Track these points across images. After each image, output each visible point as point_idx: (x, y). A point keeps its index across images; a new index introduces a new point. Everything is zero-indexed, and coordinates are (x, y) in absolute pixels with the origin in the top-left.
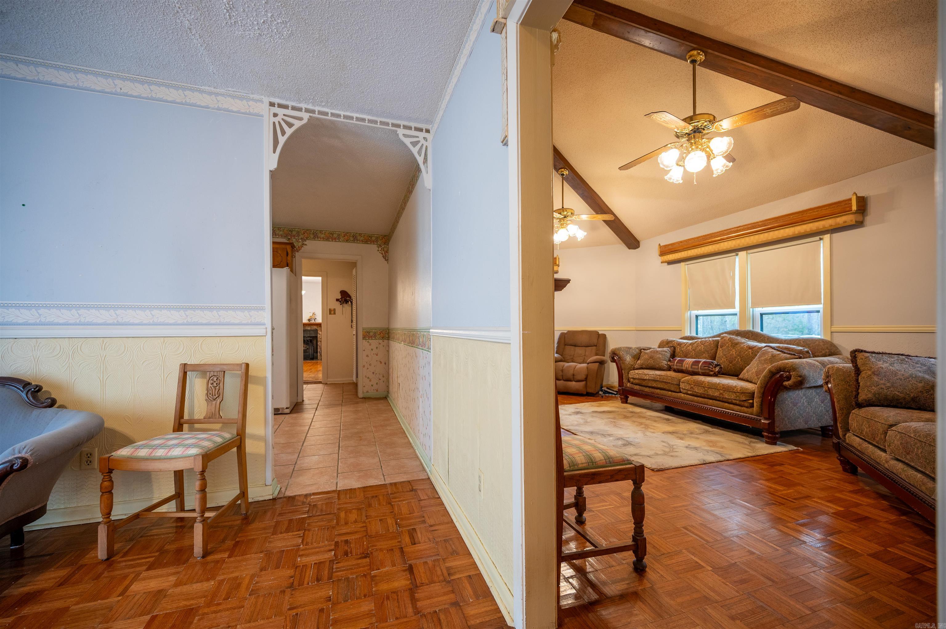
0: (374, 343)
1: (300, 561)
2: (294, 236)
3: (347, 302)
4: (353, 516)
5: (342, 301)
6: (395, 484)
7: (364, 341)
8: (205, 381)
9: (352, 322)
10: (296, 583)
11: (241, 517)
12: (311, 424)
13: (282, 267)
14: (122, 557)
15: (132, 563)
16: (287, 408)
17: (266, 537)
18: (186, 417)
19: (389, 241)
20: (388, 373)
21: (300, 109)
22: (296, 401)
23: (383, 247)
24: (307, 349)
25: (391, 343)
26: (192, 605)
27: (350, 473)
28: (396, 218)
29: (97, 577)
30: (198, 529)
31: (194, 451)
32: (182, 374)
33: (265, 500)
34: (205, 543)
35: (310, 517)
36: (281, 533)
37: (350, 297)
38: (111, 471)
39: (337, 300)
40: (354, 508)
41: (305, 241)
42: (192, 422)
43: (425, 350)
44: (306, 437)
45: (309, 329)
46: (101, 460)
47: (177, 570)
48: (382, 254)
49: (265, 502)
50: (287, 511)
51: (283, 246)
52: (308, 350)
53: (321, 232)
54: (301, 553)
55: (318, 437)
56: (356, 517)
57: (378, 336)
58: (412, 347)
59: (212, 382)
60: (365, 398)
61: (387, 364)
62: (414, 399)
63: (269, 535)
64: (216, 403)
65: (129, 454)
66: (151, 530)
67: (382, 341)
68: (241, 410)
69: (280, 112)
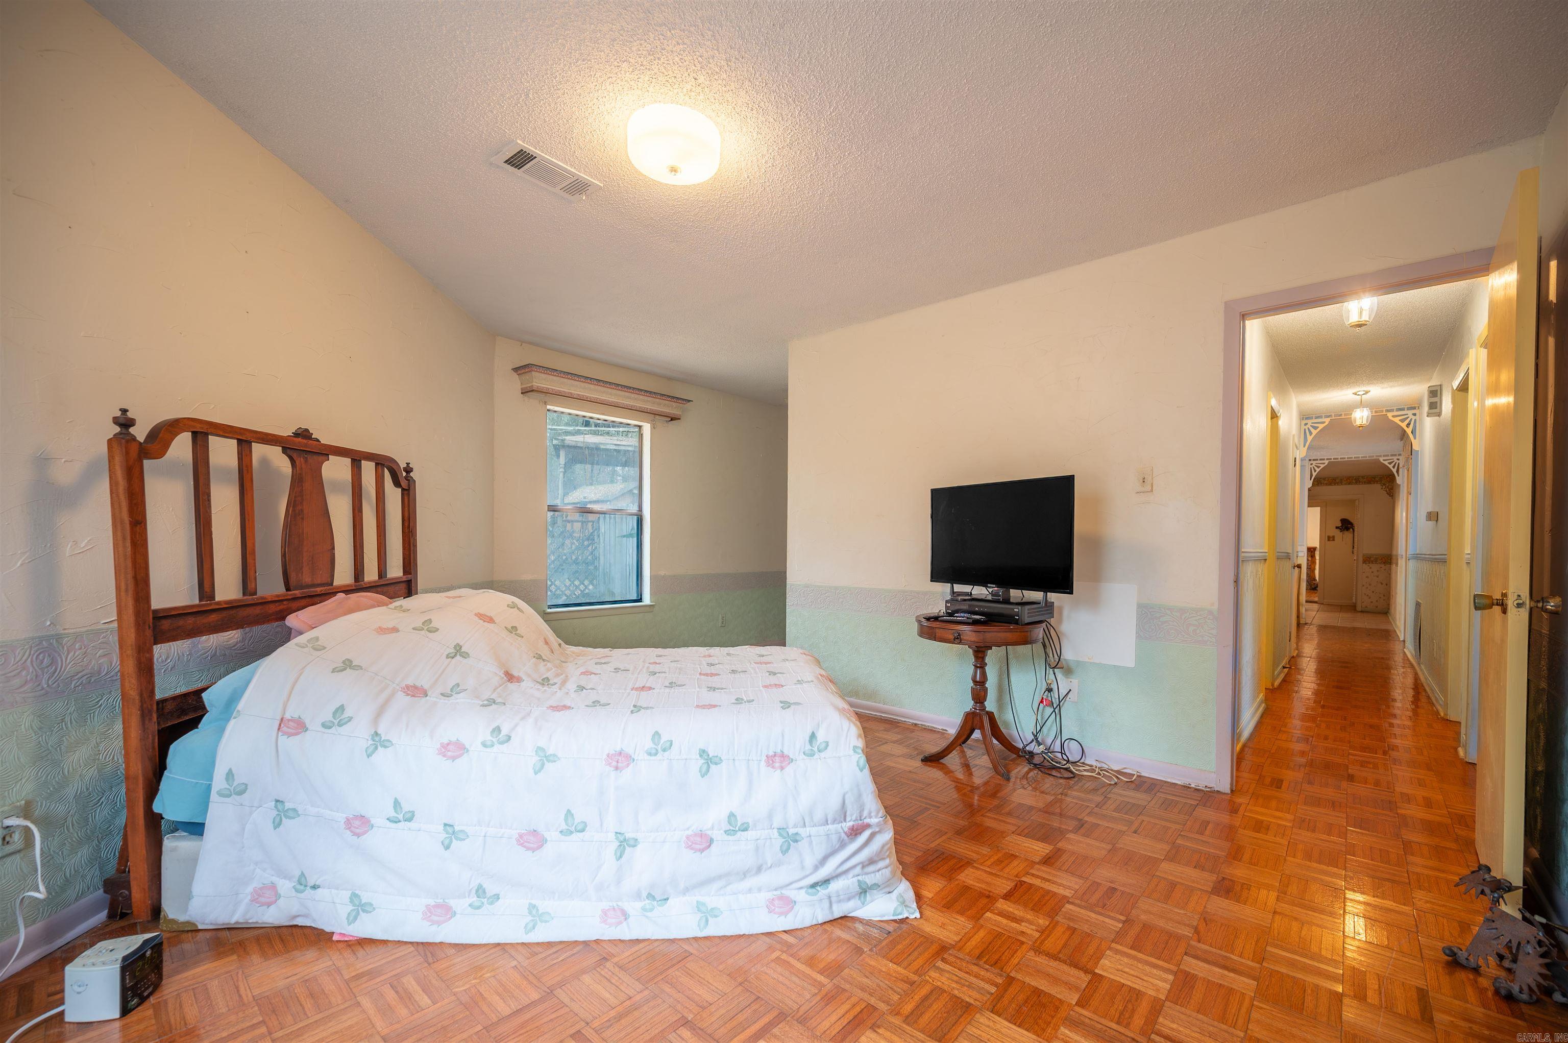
0: (1375, 567)
3: (1348, 529)
5: (1342, 528)
7: (1364, 565)
9: (1353, 548)
20: (1390, 593)
21: (1324, 459)
23: (1385, 486)
37: (1351, 524)
39: (1337, 528)
48: (1386, 491)
53: (1325, 479)
57: (1380, 561)
60: (1364, 611)
61: (1389, 585)
67: (1381, 565)
69: (1314, 462)
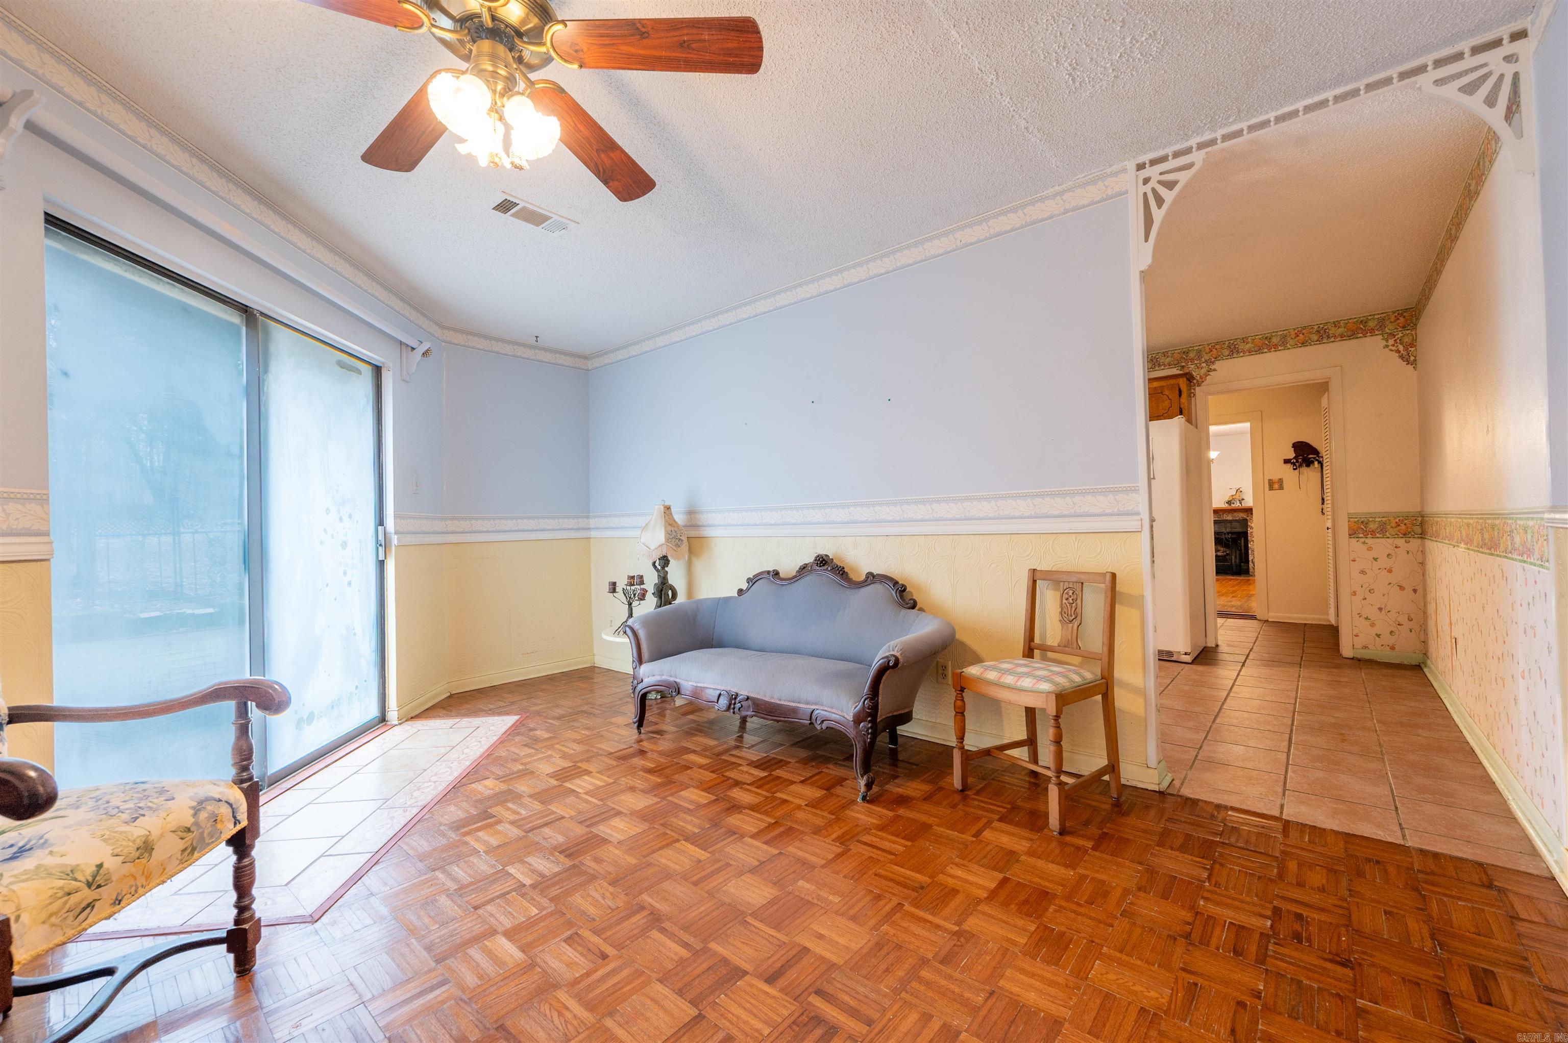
0: (1381, 546)
1: (1204, 906)
2: (1192, 360)
3: (1309, 463)
4: (1317, 878)
5: (1297, 461)
6: (1436, 856)
7: (1354, 541)
8: (1058, 594)
9: (1323, 503)
10: (1195, 936)
11: (1110, 801)
12: (1231, 689)
13: (1171, 417)
14: (976, 794)
15: (985, 806)
16: (1186, 654)
17: (1147, 845)
18: (1037, 640)
19: (1418, 319)
20: (1425, 613)
21: (1188, 151)
22: (1204, 645)
23: (1400, 335)
24: (1227, 554)
25: (1431, 546)
26: (1047, 887)
27: (1313, 797)
28: (1435, 264)
29: (954, 806)
30: (1053, 793)
31: (1045, 686)
32: (1031, 583)
33: (1147, 790)
34: (1063, 819)
35: (1223, 843)
36: (1172, 849)
37: (1316, 452)
38: (962, 690)
39: (1286, 461)
40: (1320, 864)
41: (1213, 363)
42: (1044, 649)
43: (1531, 564)
44: (1220, 709)
45: (1229, 518)
46: (954, 675)
47: (1032, 836)
48: (1398, 351)
49: (1146, 791)
50: (1183, 819)
51: (1172, 381)
52: (1228, 557)
53: (1244, 340)
54: (1206, 894)
55: (1245, 715)
56: (1324, 881)
57: (1393, 531)
58: (1492, 554)
59: (1067, 596)
60: (1359, 660)
61: (1420, 591)
62: (1503, 679)
63: (1152, 843)
64: (1073, 626)
65: (978, 673)
66: (1004, 776)
67: (1403, 540)
68: (1106, 642)
69: (1153, 172)
